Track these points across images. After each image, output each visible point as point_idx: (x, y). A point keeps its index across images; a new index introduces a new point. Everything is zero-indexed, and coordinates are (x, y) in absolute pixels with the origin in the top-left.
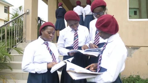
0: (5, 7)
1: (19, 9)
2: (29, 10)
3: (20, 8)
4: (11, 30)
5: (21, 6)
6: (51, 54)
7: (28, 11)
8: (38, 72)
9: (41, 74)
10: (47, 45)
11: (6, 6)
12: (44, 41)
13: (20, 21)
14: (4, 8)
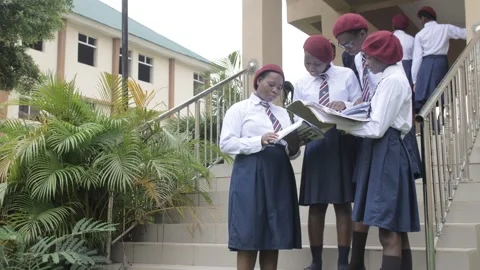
0: (195, 77)
1: (229, 62)
2: (255, 61)
3: (233, 58)
4: (208, 121)
5: (234, 54)
6: (273, 121)
7: (252, 64)
8: (246, 152)
9: (253, 155)
10: (268, 107)
11: (199, 73)
12: (259, 100)
13: (232, 94)
14: (192, 80)
